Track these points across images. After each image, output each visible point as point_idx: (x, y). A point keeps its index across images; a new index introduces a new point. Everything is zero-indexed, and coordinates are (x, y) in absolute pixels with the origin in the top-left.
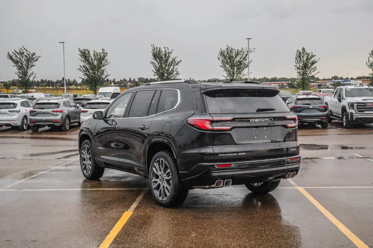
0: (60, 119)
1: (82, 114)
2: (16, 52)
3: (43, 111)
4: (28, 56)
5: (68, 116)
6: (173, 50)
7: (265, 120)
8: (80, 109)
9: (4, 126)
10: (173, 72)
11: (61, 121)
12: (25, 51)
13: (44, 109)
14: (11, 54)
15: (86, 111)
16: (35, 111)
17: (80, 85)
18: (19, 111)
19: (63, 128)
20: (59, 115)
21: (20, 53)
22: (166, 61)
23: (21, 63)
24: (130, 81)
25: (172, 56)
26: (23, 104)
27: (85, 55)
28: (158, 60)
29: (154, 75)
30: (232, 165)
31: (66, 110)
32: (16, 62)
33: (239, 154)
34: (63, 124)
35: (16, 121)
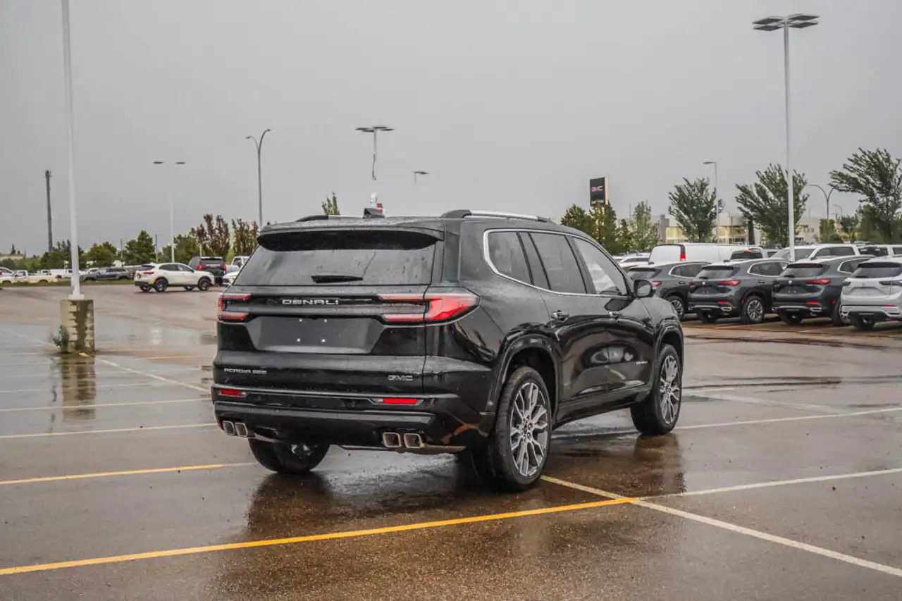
7: (315, 301)
30: (244, 393)
33: (254, 372)
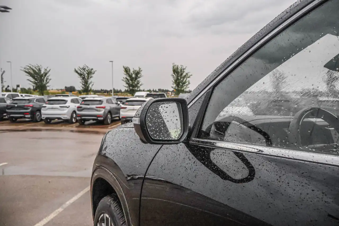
0: (103, 114)
1: (121, 110)
2: (80, 68)
3: (88, 107)
4: (88, 70)
5: (110, 112)
6: (186, 67)
8: (121, 106)
9: (57, 120)
10: (186, 82)
11: (103, 116)
12: (87, 67)
13: (89, 105)
14: (77, 70)
15: (125, 108)
16: (81, 107)
17: (124, 92)
18: (69, 107)
19: (105, 122)
20: (102, 111)
21: (83, 69)
22: (182, 74)
23: (84, 75)
24: (153, 91)
25: (186, 71)
26: (73, 101)
27: (127, 70)
28: (176, 74)
29: (173, 84)
31: (109, 107)
32: (81, 75)
34: (106, 118)
35: (65, 116)
